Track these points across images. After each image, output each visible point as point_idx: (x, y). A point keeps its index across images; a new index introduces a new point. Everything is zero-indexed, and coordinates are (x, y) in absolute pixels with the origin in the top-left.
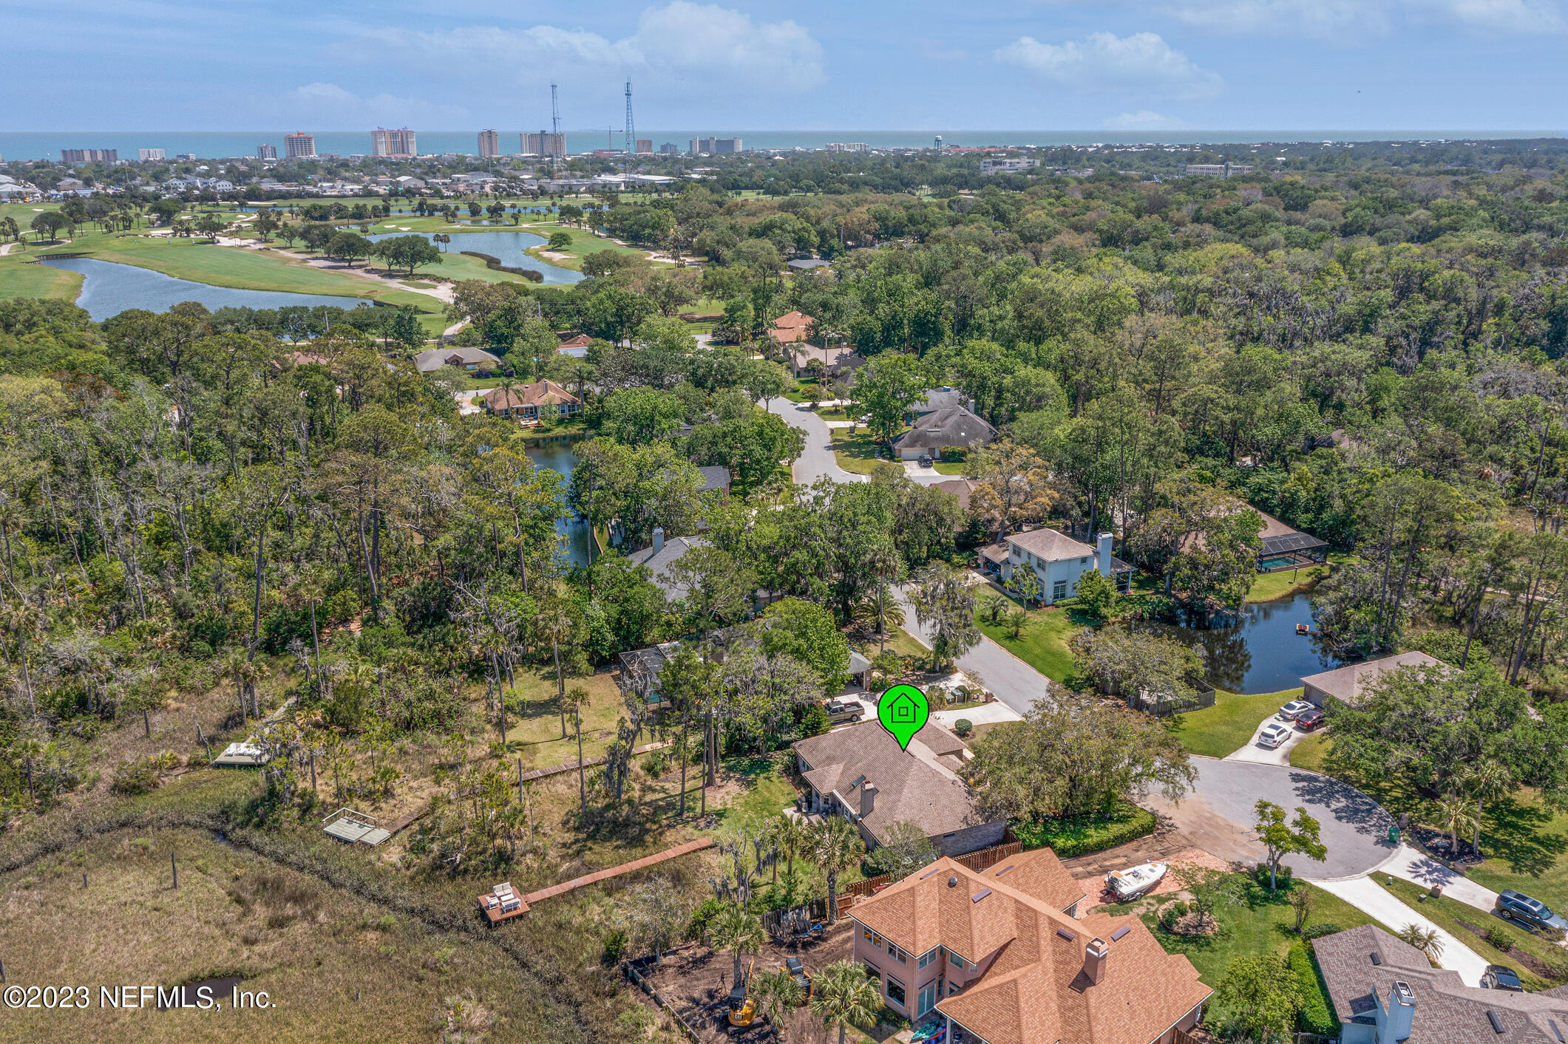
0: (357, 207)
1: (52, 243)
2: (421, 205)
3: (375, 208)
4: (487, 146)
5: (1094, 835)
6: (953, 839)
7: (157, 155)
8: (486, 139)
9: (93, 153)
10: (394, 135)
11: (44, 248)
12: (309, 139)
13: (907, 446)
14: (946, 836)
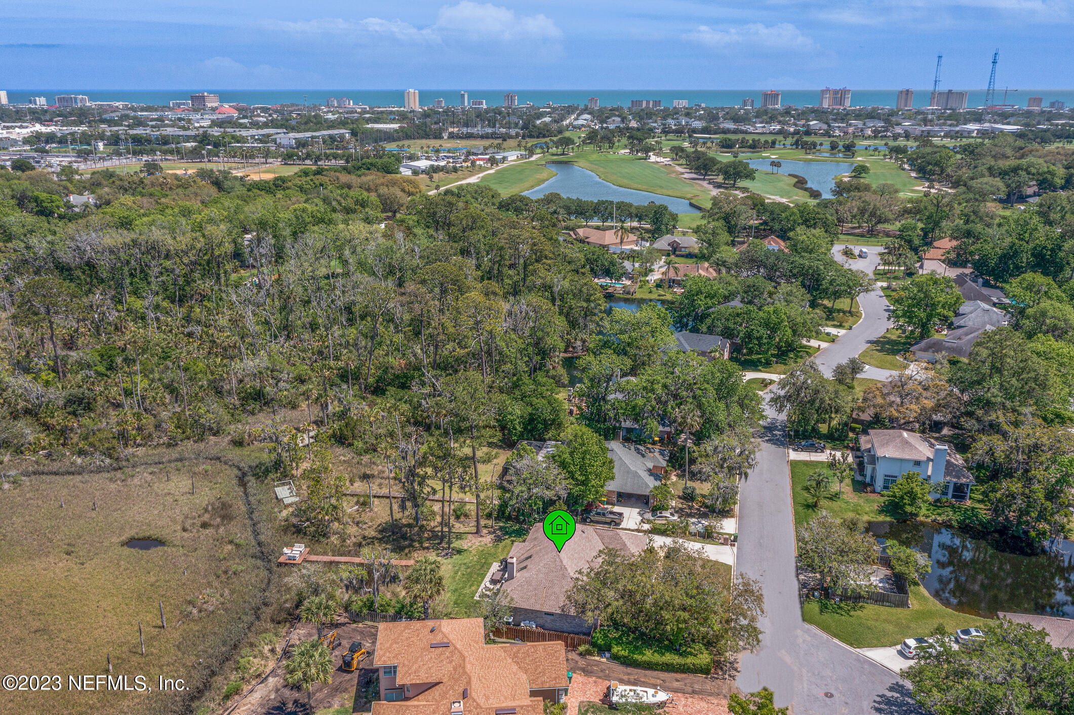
0: (753, 140)
1: (563, 154)
2: (797, 141)
3: (766, 142)
4: (903, 101)
5: (649, 655)
6: (551, 617)
7: (683, 103)
8: (904, 96)
9: (648, 102)
10: (836, 92)
11: (555, 157)
12: (778, 95)
13: (920, 350)
14: (547, 614)
